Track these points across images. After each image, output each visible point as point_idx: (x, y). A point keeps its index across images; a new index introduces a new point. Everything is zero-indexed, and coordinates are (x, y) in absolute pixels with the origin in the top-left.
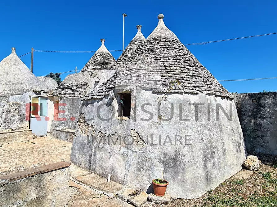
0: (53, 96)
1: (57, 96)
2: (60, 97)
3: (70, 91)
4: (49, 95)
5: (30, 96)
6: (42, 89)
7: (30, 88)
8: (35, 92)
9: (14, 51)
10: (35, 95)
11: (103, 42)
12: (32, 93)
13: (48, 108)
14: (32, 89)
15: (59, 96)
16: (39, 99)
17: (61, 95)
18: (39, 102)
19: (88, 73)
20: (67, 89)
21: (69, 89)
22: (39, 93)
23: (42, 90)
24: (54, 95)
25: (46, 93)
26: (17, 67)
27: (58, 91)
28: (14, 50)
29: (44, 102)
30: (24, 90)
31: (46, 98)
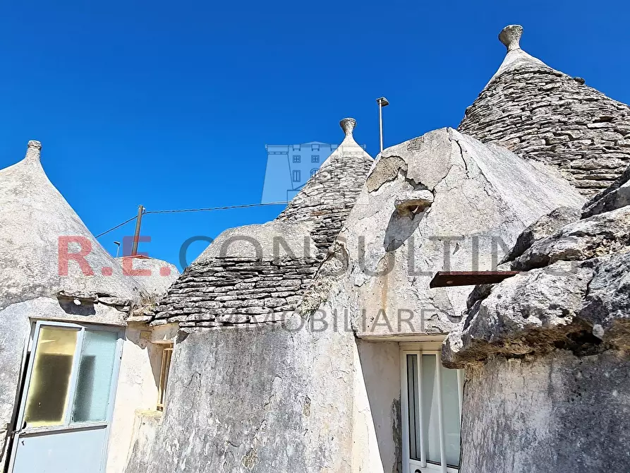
0: (148, 322)
1: (164, 321)
2: (176, 327)
3: (225, 298)
4: (131, 318)
5: (33, 321)
6: (103, 290)
7: (44, 281)
8: (64, 302)
9: (33, 153)
10: (62, 314)
11: (350, 129)
12: (48, 307)
13: (123, 378)
14: (55, 288)
15: (173, 319)
16: (81, 334)
17: (184, 318)
18: (74, 348)
19: (301, 225)
20: (211, 289)
21: (223, 289)
22: (87, 306)
23: (100, 295)
24: (153, 319)
25: (118, 306)
26: (21, 200)
27: (174, 297)
28: (37, 150)
29: (102, 349)
30: (13, 291)
31: (115, 332)
